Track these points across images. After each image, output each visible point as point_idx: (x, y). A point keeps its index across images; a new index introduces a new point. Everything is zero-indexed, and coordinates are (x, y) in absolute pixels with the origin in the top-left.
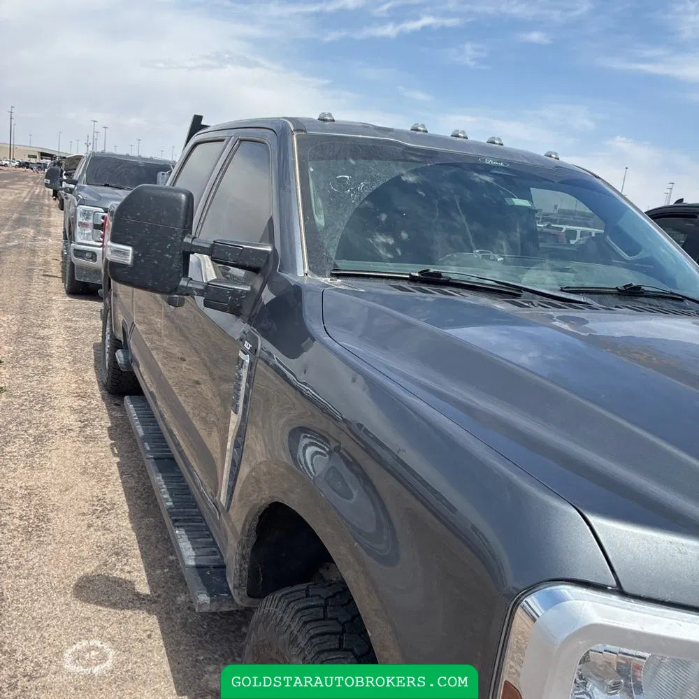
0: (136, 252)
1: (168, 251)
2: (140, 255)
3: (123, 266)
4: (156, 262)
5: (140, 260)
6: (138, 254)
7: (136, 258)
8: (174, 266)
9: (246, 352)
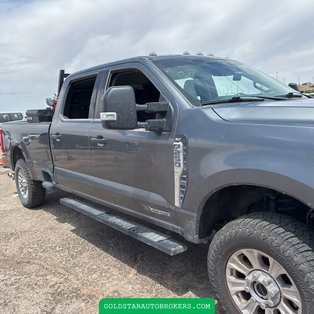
0: (118, 114)
1: (131, 111)
2: (120, 115)
3: (114, 121)
4: (127, 117)
5: (120, 117)
6: (119, 115)
7: (118, 117)
8: (135, 116)
9: (178, 142)
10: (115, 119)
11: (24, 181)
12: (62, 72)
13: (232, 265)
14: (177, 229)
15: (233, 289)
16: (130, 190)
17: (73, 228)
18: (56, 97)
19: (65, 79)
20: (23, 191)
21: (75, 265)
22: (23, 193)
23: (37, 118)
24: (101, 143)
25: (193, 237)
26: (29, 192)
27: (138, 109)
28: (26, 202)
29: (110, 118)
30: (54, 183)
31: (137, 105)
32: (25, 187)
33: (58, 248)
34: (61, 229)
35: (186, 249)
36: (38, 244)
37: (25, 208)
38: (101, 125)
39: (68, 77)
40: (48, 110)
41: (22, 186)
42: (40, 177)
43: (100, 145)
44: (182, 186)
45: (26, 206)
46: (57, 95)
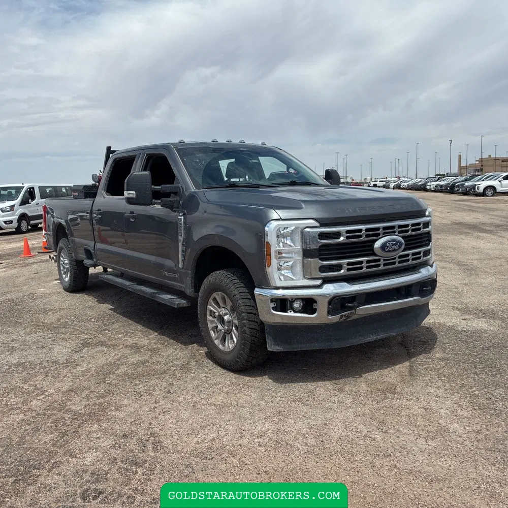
1: (148, 191)
2: (138, 194)
4: (144, 195)
8: (151, 195)
9: (181, 216)
10: (135, 196)
11: (66, 262)
12: (109, 148)
13: (210, 307)
14: (182, 287)
15: (210, 326)
16: (152, 258)
17: (112, 307)
18: (102, 174)
19: (111, 155)
20: (65, 273)
21: (105, 330)
22: (64, 276)
23: (83, 194)
24: (133, 218)
25: (189, 291)
26: (71, 274)
27: (153, 189)
28: (67, 285)
29: (131, 196)
30: (94, 260)
31: (153, 187)
32: (67, 269)
33: (93, 320)
34: (99, 308)
35: (189, 305)
36: (75, 317)
37: (65, 292)
38: (124, 201)
39: (114, 154)
40: (93, 186)
41: (64, 268)
42: (82, 256)
43: (132, 220)
44: (183, 251)
45: (66, 290)
46: (102, 171)
